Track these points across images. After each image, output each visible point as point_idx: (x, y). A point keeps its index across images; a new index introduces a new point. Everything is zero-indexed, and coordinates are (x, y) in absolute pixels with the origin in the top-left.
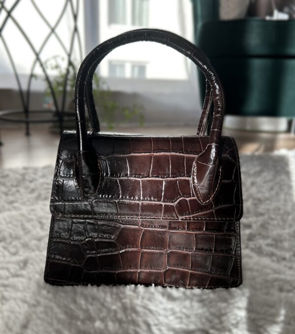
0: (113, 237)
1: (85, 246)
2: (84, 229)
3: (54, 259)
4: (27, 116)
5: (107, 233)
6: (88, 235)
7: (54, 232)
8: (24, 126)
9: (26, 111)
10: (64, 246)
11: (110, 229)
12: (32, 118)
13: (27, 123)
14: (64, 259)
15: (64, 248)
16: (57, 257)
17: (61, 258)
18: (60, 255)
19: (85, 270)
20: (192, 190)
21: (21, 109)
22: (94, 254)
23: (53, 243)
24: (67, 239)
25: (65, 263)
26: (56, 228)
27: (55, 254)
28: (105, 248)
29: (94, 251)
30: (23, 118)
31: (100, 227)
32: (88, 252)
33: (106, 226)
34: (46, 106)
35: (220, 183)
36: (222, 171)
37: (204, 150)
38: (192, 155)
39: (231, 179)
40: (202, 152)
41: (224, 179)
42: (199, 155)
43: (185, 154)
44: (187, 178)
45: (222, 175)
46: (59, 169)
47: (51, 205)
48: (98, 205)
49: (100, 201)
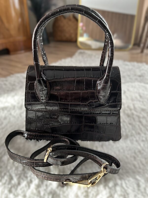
1: (43, 123)
2: (42, 115)
3: (29, 129)
6: (44, 118)
14: (34, 129)
15: (33, 124)
18: (32, 127)
20: (96, 97)
24: (34, 120)
26: (28, 116)
29: (48, 125)
31: (50, 114)
32: (45, 126)
35: (110, 93)
36: (112, 86)
37: (103, 75)
38: (96, 79)
39: (116, 90)
40: (101, 76)
41: (112, 91)
42: (100, 79)
43: (93, 78)
44: (93, 91)
45: (111, 88)
46: (27, 86)
47: (25, 105)
48: (48, 105)
49: (49, 103)
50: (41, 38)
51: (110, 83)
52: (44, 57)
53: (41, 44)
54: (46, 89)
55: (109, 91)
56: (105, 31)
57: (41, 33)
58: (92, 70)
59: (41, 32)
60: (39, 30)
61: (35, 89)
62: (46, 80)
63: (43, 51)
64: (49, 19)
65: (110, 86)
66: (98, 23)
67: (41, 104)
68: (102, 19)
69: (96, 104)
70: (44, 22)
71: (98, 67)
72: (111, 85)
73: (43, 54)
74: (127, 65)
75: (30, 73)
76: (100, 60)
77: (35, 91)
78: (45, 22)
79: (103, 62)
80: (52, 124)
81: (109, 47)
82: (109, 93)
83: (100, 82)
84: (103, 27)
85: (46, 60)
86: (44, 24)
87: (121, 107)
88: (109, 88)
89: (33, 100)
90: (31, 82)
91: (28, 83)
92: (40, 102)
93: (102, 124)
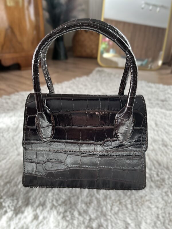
3: (27, 173)
6: (47, 159)
14: (34, 173)
17: (31, 172)
20: (114, 134)
22: (52, 170)
25: (34, 175)
35: (133, 130)
36: (134, 121)
37: (123, 107)
38: (115, 112)
39: (140, 126)
40: (121, 109)
41: (135, 127)
42: (119, 112)
43: (110, 110)
44: (111, 127)
45: (134, 124)
46: (26, 121)
47: (23, 144)
48: (52, 144)
49: (54, 142)
50: (44, 59)
51: (132, 118)
52: (49, 83)
53: (45, 67)
54: (51, 124)
55: (132, 128)
56: (125, 52)
57: (45, 53)
58: (109, 100)
59: (45, 51)
60: (41, 52)
61: (36, 125)
62: (49, 113)
63: (47, 75)
64: (53, 38)
65: (133, 121)
66: (117, 43)
67: (44, 143)
68: (122, 36)
69: (114, 144)
70: (47, 41)
71: (117, 97)
72: (134, 119)
73: (47, 78)
74: (150, 87)
75: (29, 104)
76: (119, 87)
77: (36, 127)
78: (49, 42)
79: (124, 89)
80: (57, 167)
81: (131, 72)
82: (131, 130)
83: (119, 116)
84: (123, 47)
85: (51, 85)
86: (47, 44)
87: (147, 147)
88: (132, 123)
89: (33, 138)
90: (31, 116)
91: (27, 116)
92: (41, 140)
93: (121, 168)
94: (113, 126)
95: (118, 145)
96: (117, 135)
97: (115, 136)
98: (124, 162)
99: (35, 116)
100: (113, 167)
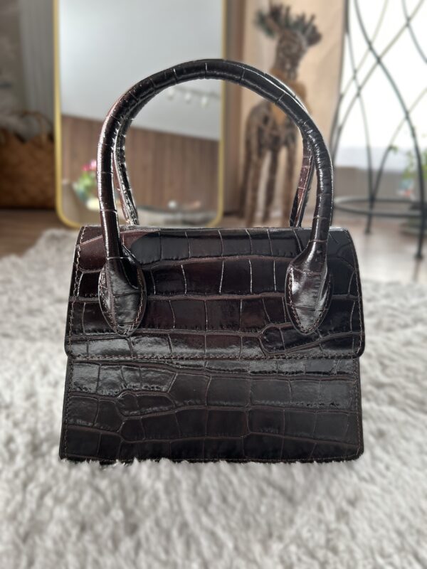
0: (164, 389)
1: (120, 403)
2: (119, 378)
3: (74, 424)
4: (372, 206)
5: (154, 383)
6: (125, 387)
7: (73, 383)
8: (364, 220)
9: (372, 199)
10: (89, 404)
11: (159, 377)
12: (378, 208)
13: (370, 216)
14: (90, 424)
15: (89, 408)
16: (79, 421)
17: (84, 423)
18: (83, 418)
19: (122, 440)
20: (286, 312)
21: (365, 196)
22: (136, 415)
23: (70, 400)
24: (93, 394)
25: (91, 430)
26: (75, 379)
27: (75, 418)
28: (152, 406)
29: (134, 410)
30: (365, 208)
31: (143, 374)
32: (126, 412)
33: (152, 373)
34: (401, 193)
35: (329, 300)
36: (332, 281)
37: (303, 249)
38: (284, 259)
39: (346, 293)
40: (299, 252)
41: (335, 294)
42: (296, 258)
43: (275, 256)
44: (278, 295)
45: (331, 287)
46: (77, 285)
47: (66, 343)
48: (140, 341)
49: (144, 335)
51: (326, 269)
52: (129, 203)
58: (271, 238)
62: (134, 263)
65: (327, 280)
67: (118, 337)
69: (288, 337)
77: (101, 298)
80: (150, 406)
86: (134, 105)
87: (363, 344)
88: (326, 284)
89: (91, 327)
90: (88, 272)
91: (80, 273)
92: (112, 331)
93: (305, 405)
94: (283, 292)
95: (295, 339)
96: (292, 315)
97: (290, 317)
98: (312, 390)
99: (99, 274)
100: (285, 403)
